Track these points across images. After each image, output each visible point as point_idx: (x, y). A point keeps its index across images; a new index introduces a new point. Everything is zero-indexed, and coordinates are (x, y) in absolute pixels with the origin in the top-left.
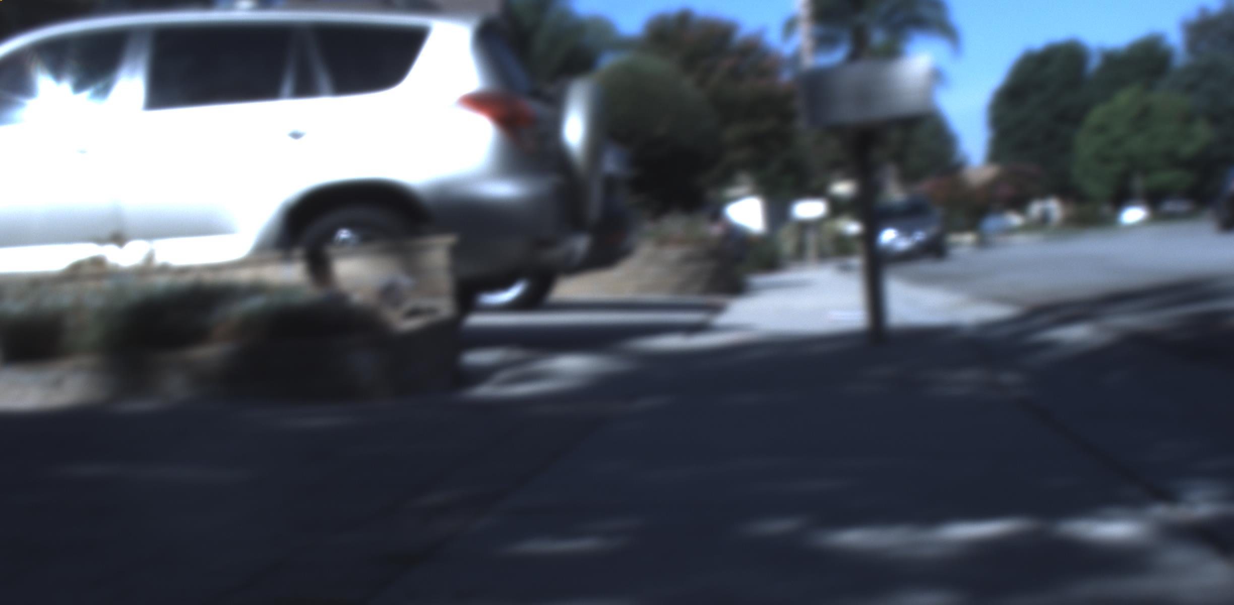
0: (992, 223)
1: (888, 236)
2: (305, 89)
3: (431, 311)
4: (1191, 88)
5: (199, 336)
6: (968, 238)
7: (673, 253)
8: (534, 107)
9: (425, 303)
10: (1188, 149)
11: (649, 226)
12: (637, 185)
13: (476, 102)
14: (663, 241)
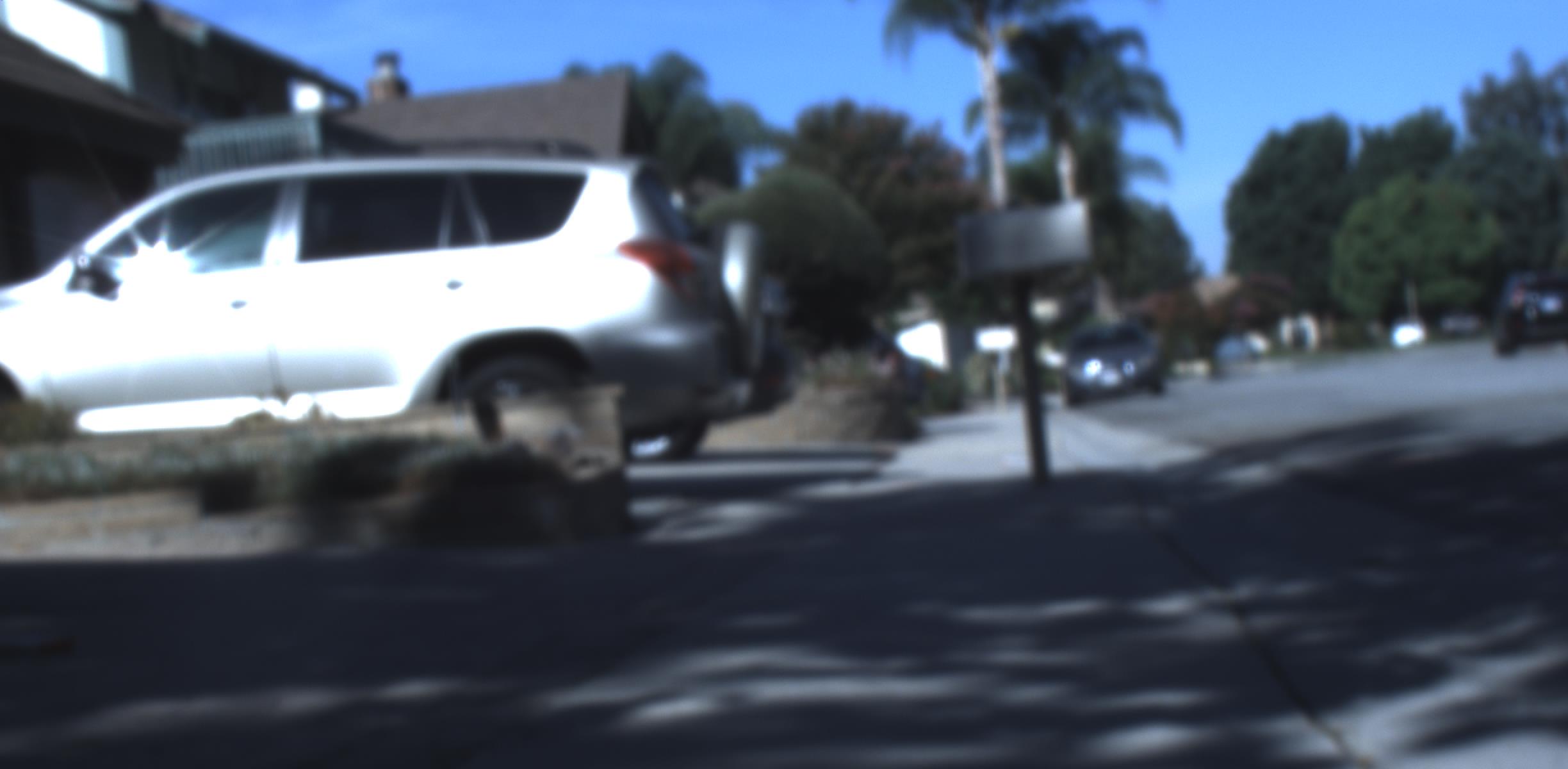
0: (1229, 348)
1: (1093, 368)
2: (462, 237)
3: (599, 461)
4: (1475, 176)
5: (386, 486)
6: (1200, 368)
7: (835, 396)
8: (694, 253)
9: (591, 452)
10: (1471, 253)
11: (808, 366)
12: (795, 320)
13: (635, 249)
14: (823, 382)
